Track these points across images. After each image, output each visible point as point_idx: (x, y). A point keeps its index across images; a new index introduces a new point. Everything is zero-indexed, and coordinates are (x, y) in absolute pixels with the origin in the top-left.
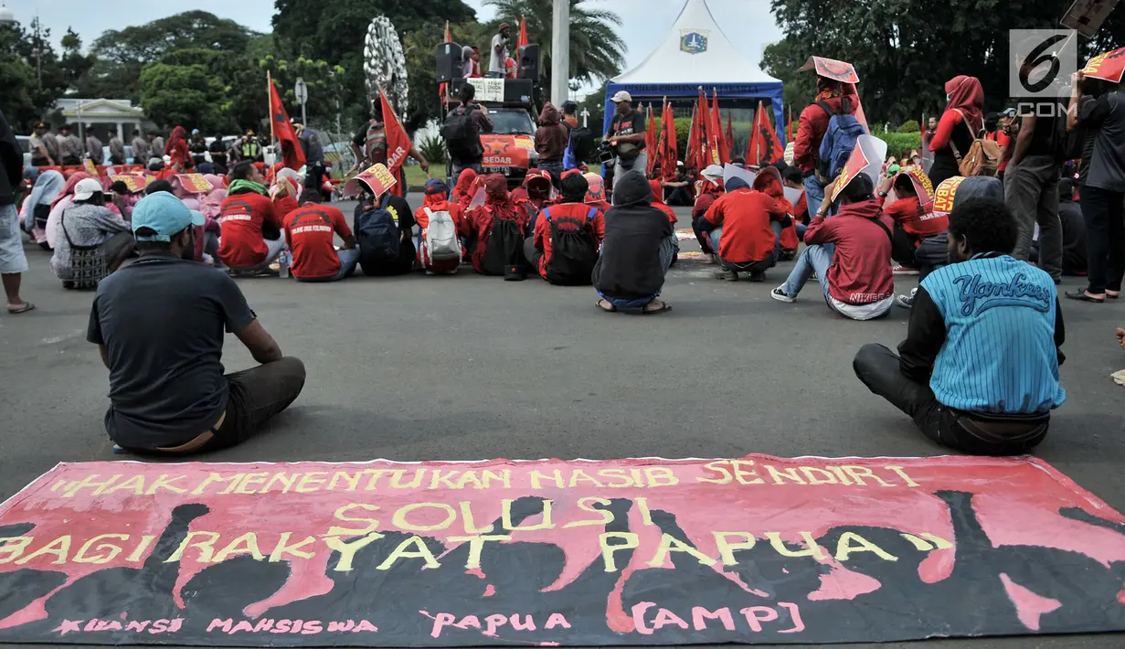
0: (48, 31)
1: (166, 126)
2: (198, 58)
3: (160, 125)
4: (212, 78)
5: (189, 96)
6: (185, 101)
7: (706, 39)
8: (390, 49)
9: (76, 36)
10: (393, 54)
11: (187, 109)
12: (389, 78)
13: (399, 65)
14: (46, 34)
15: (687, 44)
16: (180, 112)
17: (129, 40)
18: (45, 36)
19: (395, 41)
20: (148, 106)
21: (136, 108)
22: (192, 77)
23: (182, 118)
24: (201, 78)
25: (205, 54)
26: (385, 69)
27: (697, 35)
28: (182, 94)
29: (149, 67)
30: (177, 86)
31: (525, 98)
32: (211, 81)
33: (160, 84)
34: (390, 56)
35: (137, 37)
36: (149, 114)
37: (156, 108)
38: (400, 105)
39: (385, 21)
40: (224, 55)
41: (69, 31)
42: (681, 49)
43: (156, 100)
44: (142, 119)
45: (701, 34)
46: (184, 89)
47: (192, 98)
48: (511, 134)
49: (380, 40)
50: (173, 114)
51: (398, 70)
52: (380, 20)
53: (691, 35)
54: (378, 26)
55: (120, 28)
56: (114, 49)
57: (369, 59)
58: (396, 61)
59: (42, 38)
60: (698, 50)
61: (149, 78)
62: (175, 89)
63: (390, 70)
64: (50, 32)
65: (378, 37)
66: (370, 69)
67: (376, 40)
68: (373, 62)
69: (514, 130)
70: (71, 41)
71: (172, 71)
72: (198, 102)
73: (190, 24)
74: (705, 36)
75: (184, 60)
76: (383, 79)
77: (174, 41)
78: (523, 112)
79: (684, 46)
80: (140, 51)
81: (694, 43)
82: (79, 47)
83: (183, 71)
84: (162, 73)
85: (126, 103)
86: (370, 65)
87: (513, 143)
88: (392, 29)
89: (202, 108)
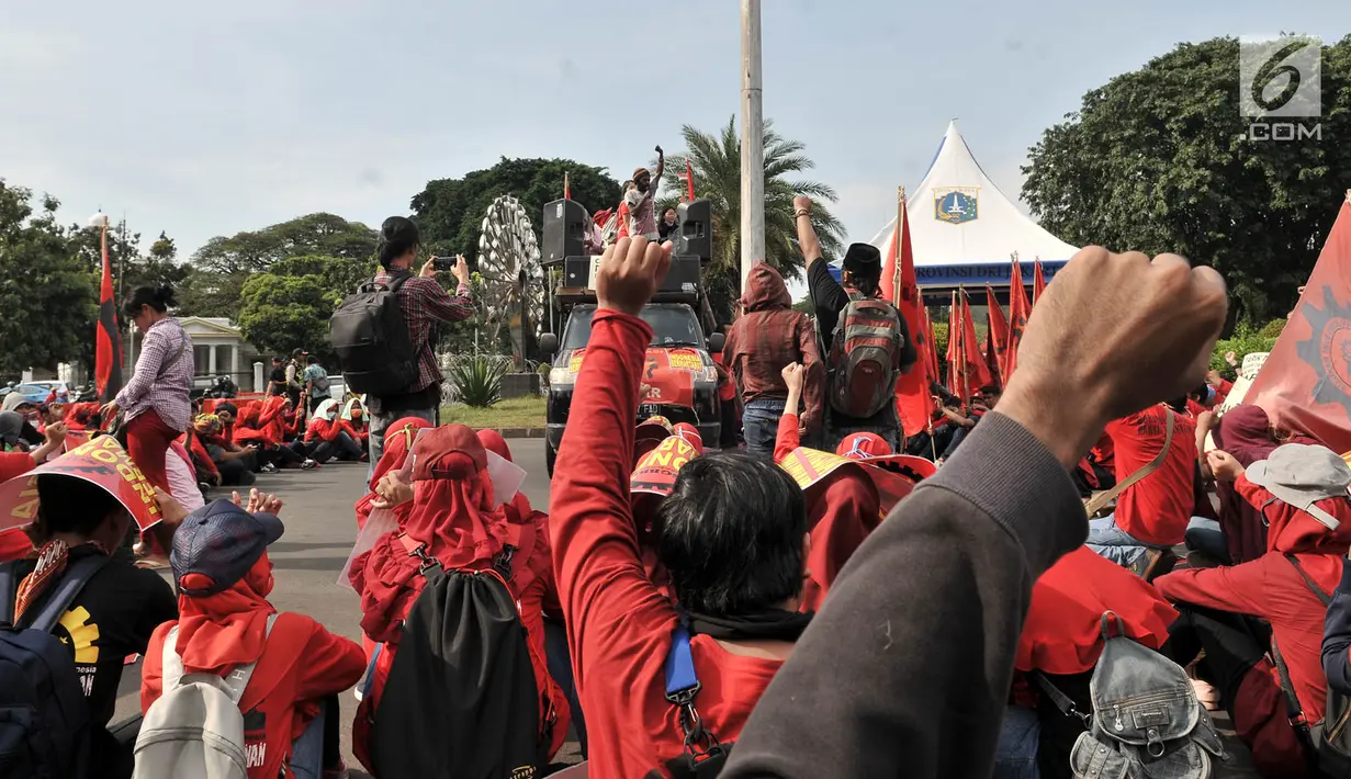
0: (137, 236)
1: (267, 348)
2: (316, 267)
3: (260, 348)
4: (328, 290)
5: (294, 313)
6: (291, 318)
7: (975, 200)
8: (519, 238)
9: (170, 242)
10: (523, 246)
11: (295, 327)
12: (515, 277)
13: (531, 261)
14: (135, 240)
15: (946, 209)
16: (285, 331)
17: (241, 248)
18: (133, 242)
19: (527, 229)
20: (247, 324)
21: (234, 327)
22: (304, 289)
23: (286, 339)
24: (315, 289)
25: (322, 262)
26: (510, 266)
27: (960, 196)
28: (288, 310)
29: (254, 278)
30: (281, 302)
31: (688, 287)
32: (328, 294)
33: (264, 296)
34: (517, 246)
35: (252, 246)
36: (247, 335)
37: (255, 326)
38: (531, 313)
39: (513, 202)
40: (344, 263)
41: (162, 236)
42: (937, 217)
43: (258, 318)
44: (240, 341)
45: (967, 194)
46: (291, 304)
47: (300, 314)
48: (664, 345)
49: (503, 227)
50: (275, 334)
51: (530, 266)
52: (505, 200)
53: (950, 196)
54: (500, 207)
55: (230, 234)
56: (222, 259)
57: (487, 252)
58: (527, 255)
59: (129, 244)
60: (963, 219)
61: (252, 290)
62: (280, 303)
63: (518, 267)
64: (140, 238)
65: (501, 223)
66: (486, 265)
67: (497, 227)
68: (493, 255)
69: (669, 340)
70: (164, 248)
71: (279, 283)
72: (308, 319)
73: (314, 228)
74: (973, 196)
75: (298, 270)
76: (507, 279)
77: (292, 249)
78: (685, 311)
79: (941, 213)
80: (253, 262)
81: (956, 208)
82: (172, 256)
83: (292, 282)
84: (266, 285)
85: (223, 322)
86: (487, 259)
87: (666, 362)
88: (522, 212)
89: (311, 326)
